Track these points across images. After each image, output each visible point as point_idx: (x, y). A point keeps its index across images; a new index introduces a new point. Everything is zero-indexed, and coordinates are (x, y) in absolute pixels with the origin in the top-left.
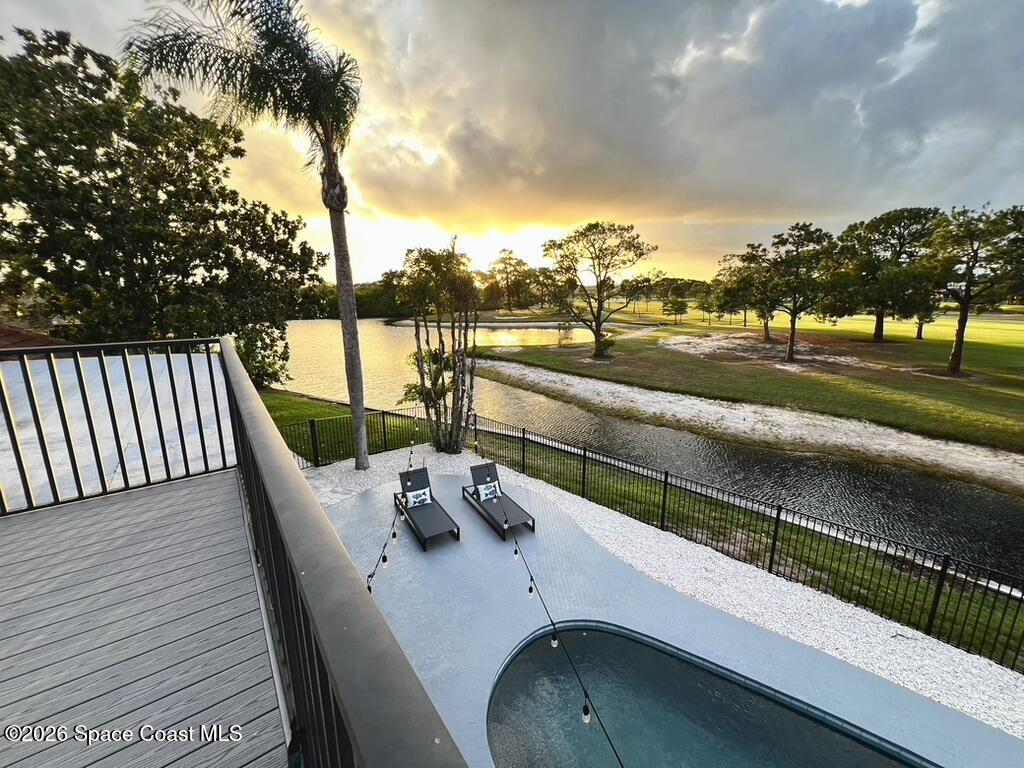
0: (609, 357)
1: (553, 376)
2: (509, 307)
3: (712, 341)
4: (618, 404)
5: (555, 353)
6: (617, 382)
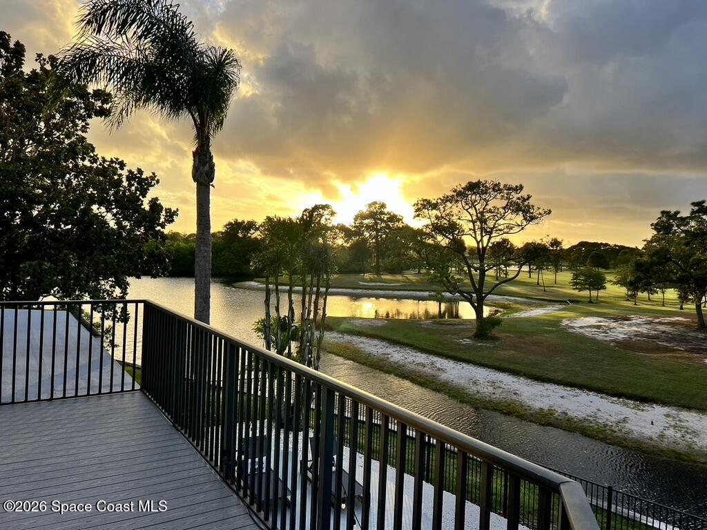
0: (494, 339)
1: (421, 358)
2: (377, 270)
3: (630, 325)
4: (498, 396)
5: (427, 330)
6: (500, 369)
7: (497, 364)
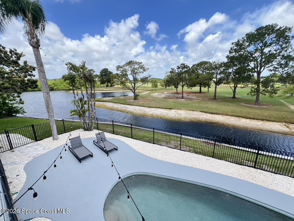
0: (138, 99)
1: (122, 106)
5: (123, 99)
7: (140, 105)
